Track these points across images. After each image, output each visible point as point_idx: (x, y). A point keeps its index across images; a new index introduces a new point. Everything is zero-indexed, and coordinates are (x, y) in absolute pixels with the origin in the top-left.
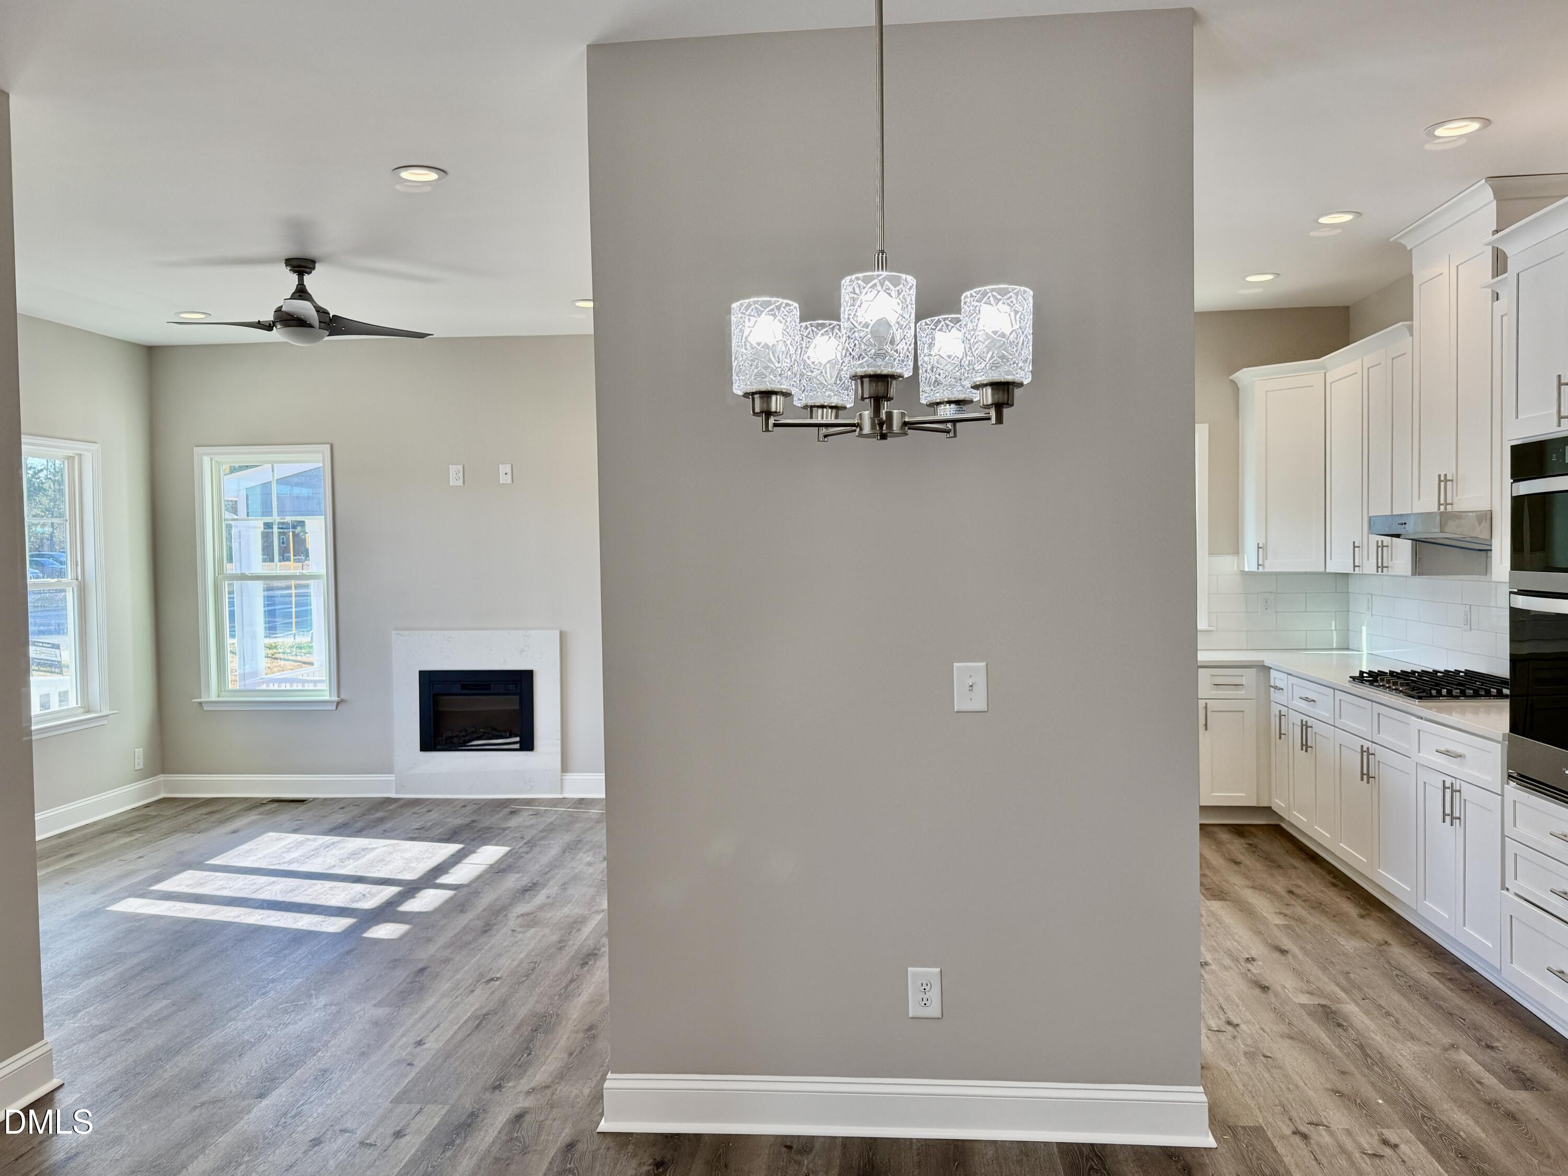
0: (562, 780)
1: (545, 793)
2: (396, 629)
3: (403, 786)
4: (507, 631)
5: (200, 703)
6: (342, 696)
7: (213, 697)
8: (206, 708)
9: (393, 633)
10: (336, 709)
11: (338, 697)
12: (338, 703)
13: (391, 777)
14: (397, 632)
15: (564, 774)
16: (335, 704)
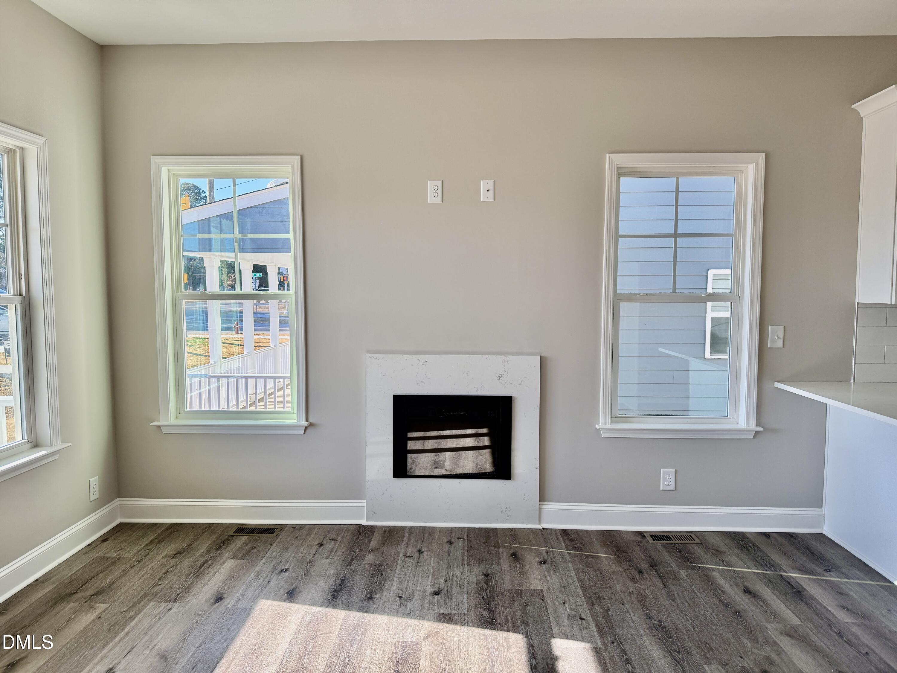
0: (540, 509)
1: (523, 523)
2: (369, 352)
3: (374, 513)
4: (485, 356)
5: (159, 427)
6: (311, 420)
7: (172, 421)
8: (164, 432)
9: (366, 356)
10: (304, 433)
11: (307, 421)
12: (306, 428)
13: (363, 503)
14: (370, 355)
15: (541, 503)
16: (304, 428)
